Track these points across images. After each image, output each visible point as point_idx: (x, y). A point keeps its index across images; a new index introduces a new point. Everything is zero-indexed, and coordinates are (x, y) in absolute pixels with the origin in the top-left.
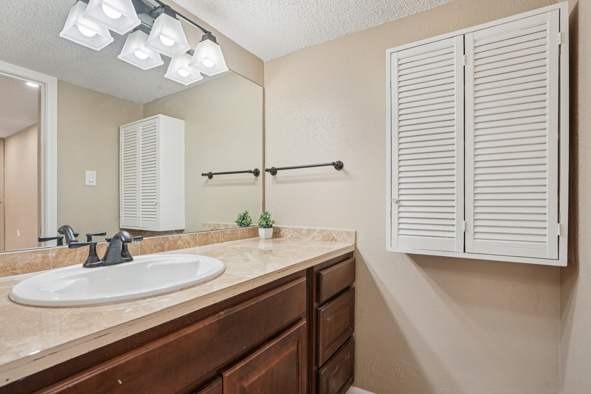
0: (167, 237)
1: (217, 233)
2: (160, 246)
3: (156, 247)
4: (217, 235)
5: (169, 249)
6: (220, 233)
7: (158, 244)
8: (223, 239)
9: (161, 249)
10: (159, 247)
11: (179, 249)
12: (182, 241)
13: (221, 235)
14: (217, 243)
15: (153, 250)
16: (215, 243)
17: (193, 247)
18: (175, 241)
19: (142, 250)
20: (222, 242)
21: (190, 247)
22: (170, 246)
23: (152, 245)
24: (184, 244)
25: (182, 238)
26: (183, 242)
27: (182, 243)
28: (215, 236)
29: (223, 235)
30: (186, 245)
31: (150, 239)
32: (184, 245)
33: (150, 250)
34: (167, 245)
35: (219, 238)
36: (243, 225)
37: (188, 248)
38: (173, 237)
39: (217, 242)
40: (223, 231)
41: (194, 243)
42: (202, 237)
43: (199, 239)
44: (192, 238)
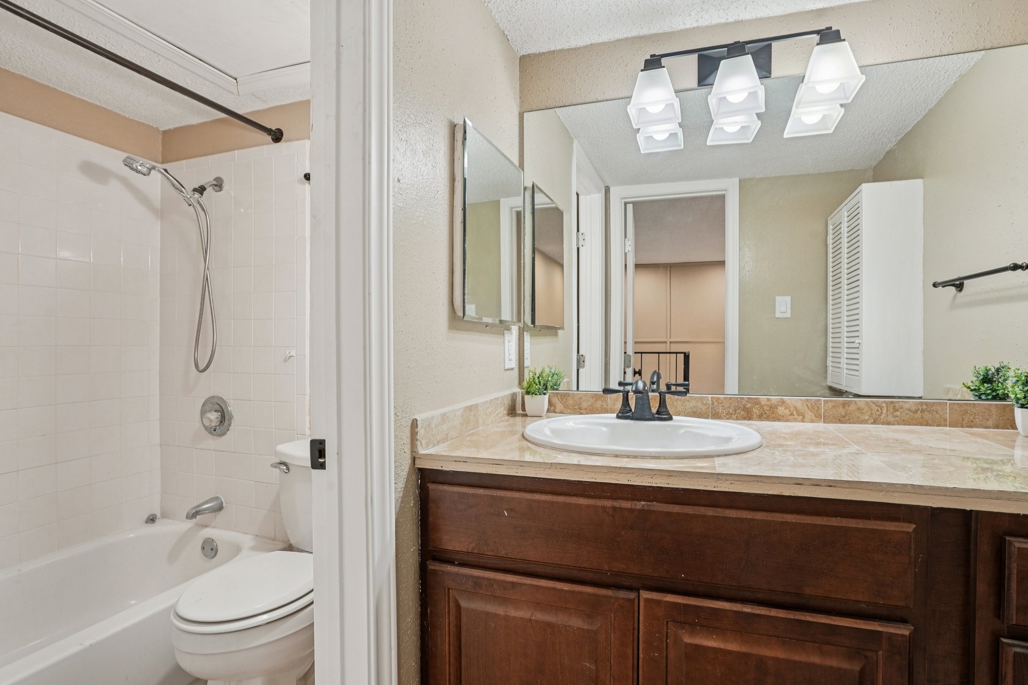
0: (756, 398)
1: (874, 403)
2: (743, 410)
3: (737, 411)
4: (875, 408)
5: (760, 417)
6: (884, 405)
7: (741, 408)
8: (891, 419)
9: (745, 416)
10: (742, 412)
11: (779, 420)
12: (786, 409)
13: (884, 411)
14: (872, 424)
15: (732, 414)
16: (867, 424)
17: (811, 422)
18: (773, 408)
19: (714, 412)
20: (889, 423)
21: (803, 421)
22: (762, 413)
23: (729, 407)
24: (792, 414)
25: (788, 404)
26: (788, 410)
27: (787, 412)
28: (867, 408)
29: (891, 411)
30: (796, 416)
31: (728, 397)
32: (792, 417)
33: (727, 414)
34: (756, 411)
35: (880, 415)
36: (983, 397)
37: (800, 422)
38: (768, 400)
39: (875, 423)
40: (892, 402)
41: (813, 415)
42: (834, 407)
43: (825, 411)
44: (809, 405)
